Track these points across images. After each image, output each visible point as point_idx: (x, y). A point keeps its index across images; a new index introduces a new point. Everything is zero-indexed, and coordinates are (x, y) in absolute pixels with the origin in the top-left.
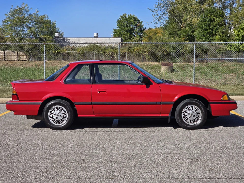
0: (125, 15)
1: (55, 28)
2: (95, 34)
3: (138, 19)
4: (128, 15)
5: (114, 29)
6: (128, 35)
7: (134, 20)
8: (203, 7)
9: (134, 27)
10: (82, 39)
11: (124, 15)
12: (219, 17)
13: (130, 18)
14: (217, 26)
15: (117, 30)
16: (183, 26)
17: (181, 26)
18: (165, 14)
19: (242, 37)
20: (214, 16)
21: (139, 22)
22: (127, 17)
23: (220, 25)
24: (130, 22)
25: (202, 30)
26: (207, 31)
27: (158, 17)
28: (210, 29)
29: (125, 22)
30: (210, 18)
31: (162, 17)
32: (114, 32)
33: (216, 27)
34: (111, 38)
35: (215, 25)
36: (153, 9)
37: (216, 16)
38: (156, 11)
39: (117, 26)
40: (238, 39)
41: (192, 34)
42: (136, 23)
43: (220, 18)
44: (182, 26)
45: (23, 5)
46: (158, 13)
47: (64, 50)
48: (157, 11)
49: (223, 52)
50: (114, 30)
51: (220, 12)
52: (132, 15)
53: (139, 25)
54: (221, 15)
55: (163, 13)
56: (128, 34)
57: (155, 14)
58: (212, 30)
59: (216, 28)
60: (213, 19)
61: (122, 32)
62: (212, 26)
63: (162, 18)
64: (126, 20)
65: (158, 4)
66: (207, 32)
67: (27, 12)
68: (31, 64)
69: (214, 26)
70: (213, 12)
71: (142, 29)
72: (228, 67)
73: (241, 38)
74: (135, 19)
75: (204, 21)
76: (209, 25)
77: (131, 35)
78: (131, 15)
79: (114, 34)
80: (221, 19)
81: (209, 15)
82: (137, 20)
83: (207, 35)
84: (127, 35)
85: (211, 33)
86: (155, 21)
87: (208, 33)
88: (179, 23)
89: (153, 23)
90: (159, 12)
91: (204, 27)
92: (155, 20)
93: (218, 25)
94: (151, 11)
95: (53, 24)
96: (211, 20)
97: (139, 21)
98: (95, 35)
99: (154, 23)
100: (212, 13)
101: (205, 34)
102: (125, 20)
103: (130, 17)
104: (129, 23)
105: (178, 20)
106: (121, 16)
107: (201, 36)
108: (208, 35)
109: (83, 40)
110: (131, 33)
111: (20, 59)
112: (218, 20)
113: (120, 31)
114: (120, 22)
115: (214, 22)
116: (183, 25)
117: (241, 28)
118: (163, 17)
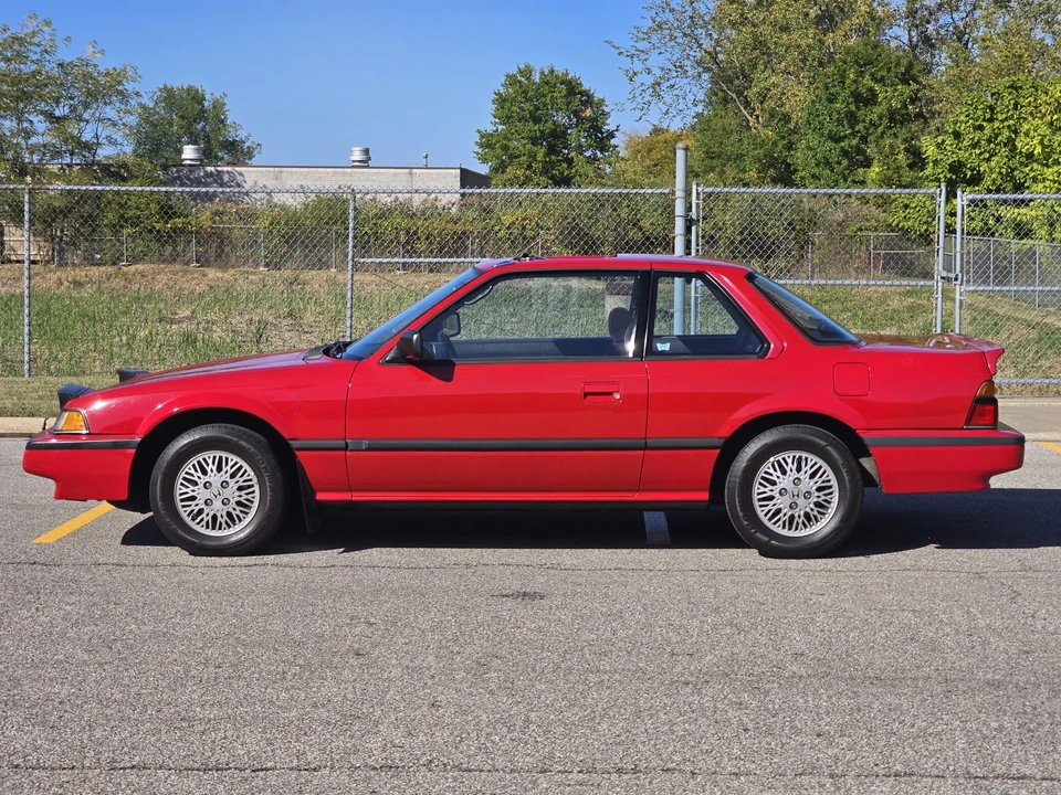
0: (527, 72)
1: (222, 121)
2: (357, 153)
3: (586, 87)
4: (538, 71)
5: (479, 131)
6: (540, 156)
7: (564, 92)
8: (829, 39)
9: (565, 121)
10: (291, 172)
11: (521, 72)
12: (896, 85)
13: (547, 83)
14: (885, 121)
15: (491, 135)
16: (758, 122)
17: (748, 121)
18: (680, 67)
19: (950, 171)
20: (874, 78)
21: (588, 99)
22: (537, 78)
23: (896, 118)
24: (548, 101)
25: (822, 140)
26: (842, 144)
27: (649, 80)
28: (854, 134)
29: (527, 101)
30: (854, 87)
31: (668, 80)
32: (481, 145)
33: (880, 125)
34: (414, 171)
35: (875, 117)
36: (628, 47)
37: (881, 80)
38: (643, 56)
39: (493, 119)
40: (932, 180)
41: (787, 156)
42: (573, 107)
43: (900, 87)
44: (752, 121)
45: (29, 24)
46: (649, 64)
47: (203, 217)
48: (646, 56)
49: (877, 237)
50: (482, 137)
51: (898, 64)
52: (559, 70)
53: (588, 112)
54: (902, 74)
55: (675, 66)
56: (541, 153)
57: (638, 66)
58: (864, 139)
59: (880, 129)
60: (871, 90)
61: (511, 145)
62: (864, 121)
63: (668, 84)
64: (530, 93)
65: (650, 24)
66: (842, 149)
67: (46, 52)
68: (55, 277)
69: (872, 124)
70: (869, 63)
71: (602, 133)
72: (884, 299)
73: (945, 177)
74: (573, 88)
75: (831, 101)
76: (852, 118)
77: (553, 157)
78: (552, 71)
79: (480, 151)
80: (902, 94)
81: (852, 76)
82: (582, 93)
83: (839, 163)
84: (533, 156)
85: (859, 151)
86: (639, 99)
87: (845, 153)
88: (742, 108)
89: (629, 105)
90: (656, 61)
91: (830, 127)
92: (638, 92)
93: (892, 119)
94: (620, 53)
95: (214, 107)
96: (857, 97)
97: (588, 95)
98: (357, 155)
99: (634, 105)
100: (865, 65)
101: (834, 158)
102: (525, 92)
103: (550, 81)
104: (545, 105)
105: (734, 96)
106: (508, 76)
107: (817, 165)
108: (845, 162)
109: (293, 178)
110: (552, 150)
111: (13, 258)
112: (891, 97)
113: (504, 139)
114: (504, 101)
115: (875, 104)
116: (757, 117)
117: (950, 131)
118: (672, 82)
